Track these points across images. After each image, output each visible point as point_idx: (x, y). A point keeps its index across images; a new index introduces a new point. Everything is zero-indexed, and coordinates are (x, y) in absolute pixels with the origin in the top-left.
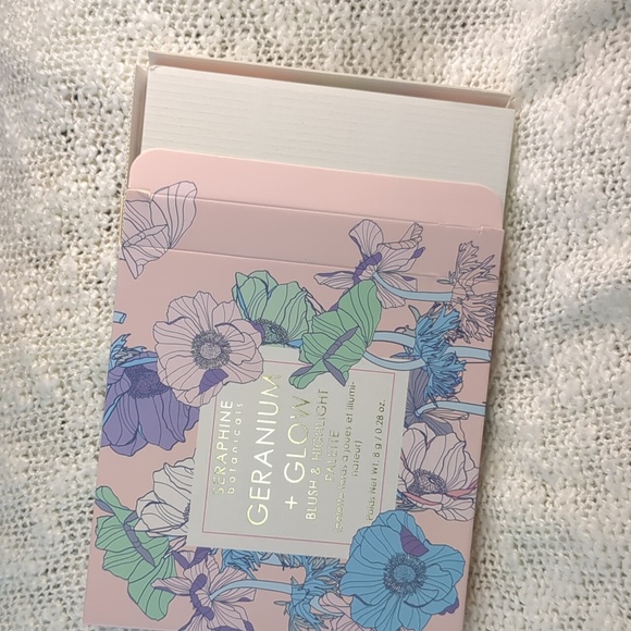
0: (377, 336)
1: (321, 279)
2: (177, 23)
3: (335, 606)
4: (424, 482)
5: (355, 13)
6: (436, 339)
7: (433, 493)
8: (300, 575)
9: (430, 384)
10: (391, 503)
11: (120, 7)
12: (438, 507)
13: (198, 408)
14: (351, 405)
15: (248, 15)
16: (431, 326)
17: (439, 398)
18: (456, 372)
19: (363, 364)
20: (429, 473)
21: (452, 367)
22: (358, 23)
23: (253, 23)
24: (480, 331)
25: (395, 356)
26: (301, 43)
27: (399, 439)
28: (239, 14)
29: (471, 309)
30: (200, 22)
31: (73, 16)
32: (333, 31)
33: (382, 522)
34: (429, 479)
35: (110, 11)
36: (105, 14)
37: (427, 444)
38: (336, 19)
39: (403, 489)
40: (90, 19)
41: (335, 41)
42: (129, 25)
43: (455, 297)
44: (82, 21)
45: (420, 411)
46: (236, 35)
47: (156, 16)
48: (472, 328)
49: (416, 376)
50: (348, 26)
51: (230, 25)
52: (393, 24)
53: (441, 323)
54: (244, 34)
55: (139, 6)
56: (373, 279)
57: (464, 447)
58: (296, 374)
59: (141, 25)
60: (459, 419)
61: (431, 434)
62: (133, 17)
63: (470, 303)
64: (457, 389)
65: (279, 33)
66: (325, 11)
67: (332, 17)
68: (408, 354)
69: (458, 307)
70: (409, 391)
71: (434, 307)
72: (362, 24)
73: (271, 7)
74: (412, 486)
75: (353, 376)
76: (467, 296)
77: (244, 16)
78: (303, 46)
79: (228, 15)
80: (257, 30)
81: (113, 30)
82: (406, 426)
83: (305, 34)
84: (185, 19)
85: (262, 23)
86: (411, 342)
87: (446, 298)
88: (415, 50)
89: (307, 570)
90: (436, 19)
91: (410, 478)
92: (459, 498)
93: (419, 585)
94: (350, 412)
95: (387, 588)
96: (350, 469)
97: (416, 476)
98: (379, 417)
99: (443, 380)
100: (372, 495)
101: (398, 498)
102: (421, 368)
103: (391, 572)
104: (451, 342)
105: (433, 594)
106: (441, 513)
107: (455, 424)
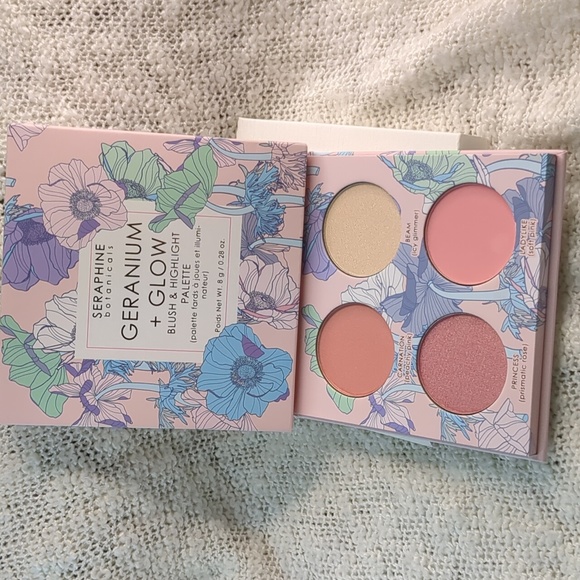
0: (215, 189)
1: (169, 146)
3: (194, 399)
4: (258, 301)
6: (261, 190)
7: (266, 309)
8: (166, 377)
9: (259, 225)
10: (232, 318)
11: (44, 105)
12: (270, 320)
13: (77, 251)
14: (198, 244)
16: (257, 180)
17: (266, 236)
18: (278, 215)
19: (206, 211)
20: (262, 294)
21: (275, 210)
24: (295, 182)
25: (231, 204)
27: (236, 268)
29: (287, 166)
33: (228, 333)
34: (262, 298)
37: (259, 272)
39: (242, 307)
42: (53, 119)
43: (274, 156)
45: (252, 246)
48: (289, 180)
49: (247, 219)
53: (264, 177)
55: (60, 104)
56: (209, 144)
57: (287, 272)
58: (154, 222)
59: (62, 118)
60: (283, 251)
61: (261, 264)
62: (56, 113)
63: (286, 160)
64: (280, 228)
68: (240, 203)
69: (277, 164)
70: (243, 231)
71: (258, 165)
74: (249, 304)
75: (198, 221)
76: (284, 155)
82: (242, 258)
86: (242, 193)
87: (268, 157)
89: (171, 373)
91: (247, 299)
92: (285, 312)
93: (259, 379)
94: (198, 249)
95: (234, 383)
96: (200, 294)
97: (251, 298)
98: (221, 252)
99: (269, 222)
100: (218, 313)
101: (239, 314)
102: (251, 213)
103: (236, 371)
104: (273, 192)
105: (269, 386)
106: (272, 324)
107: (280, 255)
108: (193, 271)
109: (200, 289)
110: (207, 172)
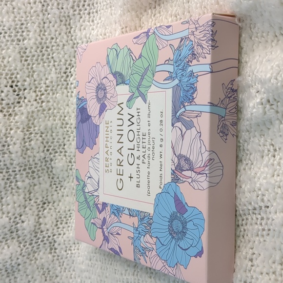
0: (158, 69)
3: (150, 243)
4: (183, 163)
6: (183, 64)
7: (187, 170)
8: (135, 220)
9: (182, 95)
10: (168, 178)
12: (190, 180)
13: (99, 126)
14: (149, 116)
16: (180, 55)
17: (186, 104)
18: (193, 84)
19: (153, 88)
20: (184, 156)
21: (192, 80)
24: (204, 51)
25: (165, 80)
27: (170, 134)
29: (198, 37)
33: (165, 191)
34: (185, 160)
37: (183, 136)
39: (174, 169)
43: (190, 31)
45: (178, 114)
48: (200, 51)
49: (175, 89)
53: (185, 51)
56: (154, 33)
57: (200, 136)
58: (129, 101)
60: (197, 116)
61: (184, 129)
63: (198, 32)
64: (195, 95)
68: (171, 78)
69: (192, 37)
70: (172, 101)
71: (181, 42)
74: (177, 166)
75: (150, 97)
76: (196, 28)
82: (173, 125)
86: (171, 68)
89: (138, 218)
91: (176, 160)
92: (200, 173)
93: (185, 233)
94: (149, 119)
95: (171, 234)
96: (151, 156)
97: (179, 159)
98: (161, 121)
99: (188, 91)
100: (161, 172)
101: (172, 174)
102: (177, 85)
103: (171, 224)
104: (190, 64)
105: (191, 242)
106: (191, 184)
107: (195, 120)
108: (147, 137)
109: (151, 152)
110: (153, 55)
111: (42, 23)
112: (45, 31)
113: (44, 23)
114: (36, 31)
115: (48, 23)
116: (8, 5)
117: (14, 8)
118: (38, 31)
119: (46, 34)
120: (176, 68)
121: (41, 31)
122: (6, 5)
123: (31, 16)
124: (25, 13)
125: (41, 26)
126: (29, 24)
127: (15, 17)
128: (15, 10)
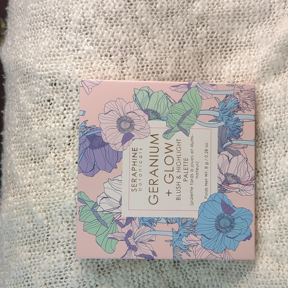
0: (201, 112)
1: (173, 88)
2: (101, 51)
3: (194, 241)
4: (229, 179)
5: (181, 45)
6: (228, 112)
7: (234, 183)
8: (176, 227)
9: (228, 133)
10: (215, 190)
11: (75, 44)
12: (237, 190)
13: (122, 152)
14: (192, 145)
15: (133, 47)
16: (226, 106)
17: (233, 139)
18: (239, 127)
19: (196, 126)
20: (232, 174)
21: (237, 124)
22: (182, 50)
23: (135, 50)
24: (249, 106)
25: (211, 121)
26: (157, 59)
27: (216, 160)
28: (129, 46)
29: (243, 97)
30: (112, 50)
31: (53, 48)
32: (171, 53)
33: (212, 199)
34: (232, 177)
35: (70, 46)
36: (68, 47)
37: (229, 161)
38: (173, 48)
39: (220, 183)
40: (61, 49)
41: (172, 58)
43: (235, 92)
44: (57, 50)
45: (224, 146)
46: (128, 55)
47: (92, 48)
48: (245, 105)
49: (221, 129)
50: (178, 51)
51: (125, 51)
52: (198, 50)
53: (230, 104)
54: (131, 55)
55: (84, 43)
56: (197, 86)
57: (247, 161)
58: (166, 133)
60: (243, 148)
61: (231, 156)
62: (81, 48)
63: (242, 94)
64: (241, 134)
65: (147, 54)
66: (168, 45)
67: (170, 47)
68: (216, 120)
69: (237, 96)
70: (218, 137)
71: (226, 97)
72: (184, 50)
73: (143, 43)
74: (224, 181)
75: (192, 132)
76: (241, 91)
77: (131, 47)
78: (158, 60)
79: (124, 47)
80: (137, 53)
81: (72, 54)
82: (219, 153)
83: (159, 55)
84: (105, 49)
85: (139, 50)
86: (217, 114)
87: (231, 92)
88: (208, 61)
89: (179, 224)
90: (218, 48)
91: (223, 178)
92: (247, 185)
93: (233, 227)
94: (192, 148)
95: (218, 230)
96: (195, 175)
97: (225, 176)
98: (206, 150)
99: (234, 131)
100: (206, 187)
101: (218, 187)
102: (223, 126)
103: (219, 222)
104: (236, 113)
105: (239, 232)
106: (239, 192)
107: (241, 151)
108: (190, 161)
109: (194, 173)
110: (196, 103)
111: (178, 58)
112: (180, 65)
113: (180, 58)
114: (172, 65)
115: (183, 58)
116: (150, 42)
117: (155, 45)
118: (174, 65)
119: (181, 67)
120: (222, 115)
121: (176, 65)
122: (148, 41)
123: (170, 52)
124: (165, 48)
125: (177, 60)
126: (167, 59)
127: (156, 52)
128: (156, 46)
